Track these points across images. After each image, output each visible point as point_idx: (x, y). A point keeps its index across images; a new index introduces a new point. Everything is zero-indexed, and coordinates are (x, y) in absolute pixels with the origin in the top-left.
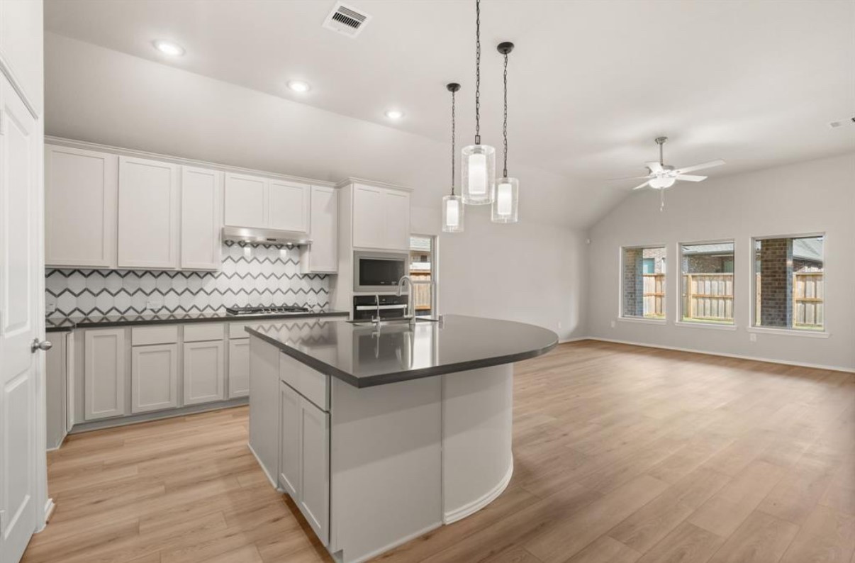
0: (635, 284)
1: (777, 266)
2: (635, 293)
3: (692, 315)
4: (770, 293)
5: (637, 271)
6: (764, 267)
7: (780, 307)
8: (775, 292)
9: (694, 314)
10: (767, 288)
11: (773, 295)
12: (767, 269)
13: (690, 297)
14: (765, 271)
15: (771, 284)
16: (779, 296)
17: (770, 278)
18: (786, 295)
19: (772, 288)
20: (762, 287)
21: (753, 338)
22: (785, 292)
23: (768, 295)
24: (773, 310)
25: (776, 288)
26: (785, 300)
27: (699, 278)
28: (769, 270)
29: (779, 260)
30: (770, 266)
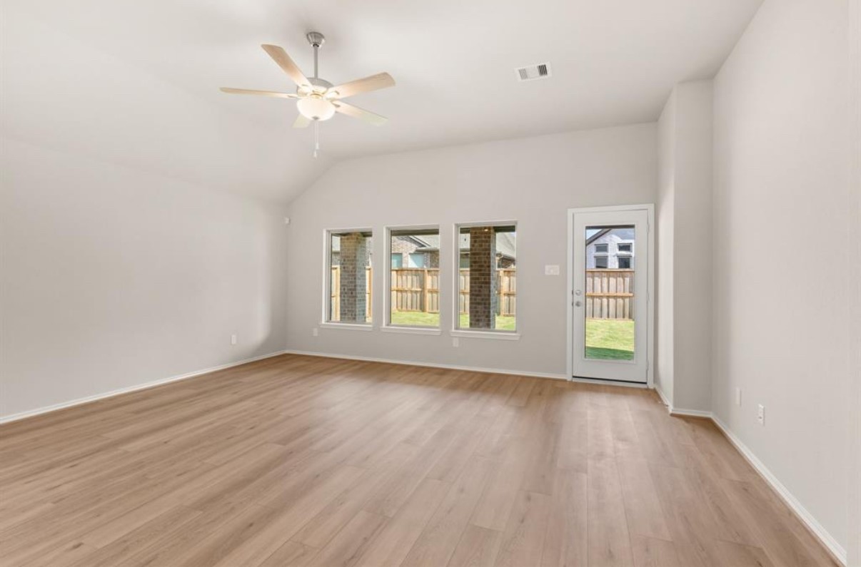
0: (355, 279)
1: (483, 260)
2: (355, 290)
3: (427, 310)
4: (477, 289)
5: (358, 263)
6: (473, 260)
7: (485, 304)
8: (481, 287)
9: (429, 309)
10: (475, 283)
11: (480, 291)
12: (475, 262)
13: (426, 291)
14: (473, 265)
15: (478, 279)
16: (484, 291)
17: (477, 272)
18: (490, 291)
19: (480, 283)
20: (471, 283)
21: (456, 343)
22: (489, 287)
23: (475, 291)
24: (480, 306)
25: (483, 283)
26: (489, 295)
27: (433, 273)
28: (477, 264)
29: (485, 254)
30: (477, 260)
